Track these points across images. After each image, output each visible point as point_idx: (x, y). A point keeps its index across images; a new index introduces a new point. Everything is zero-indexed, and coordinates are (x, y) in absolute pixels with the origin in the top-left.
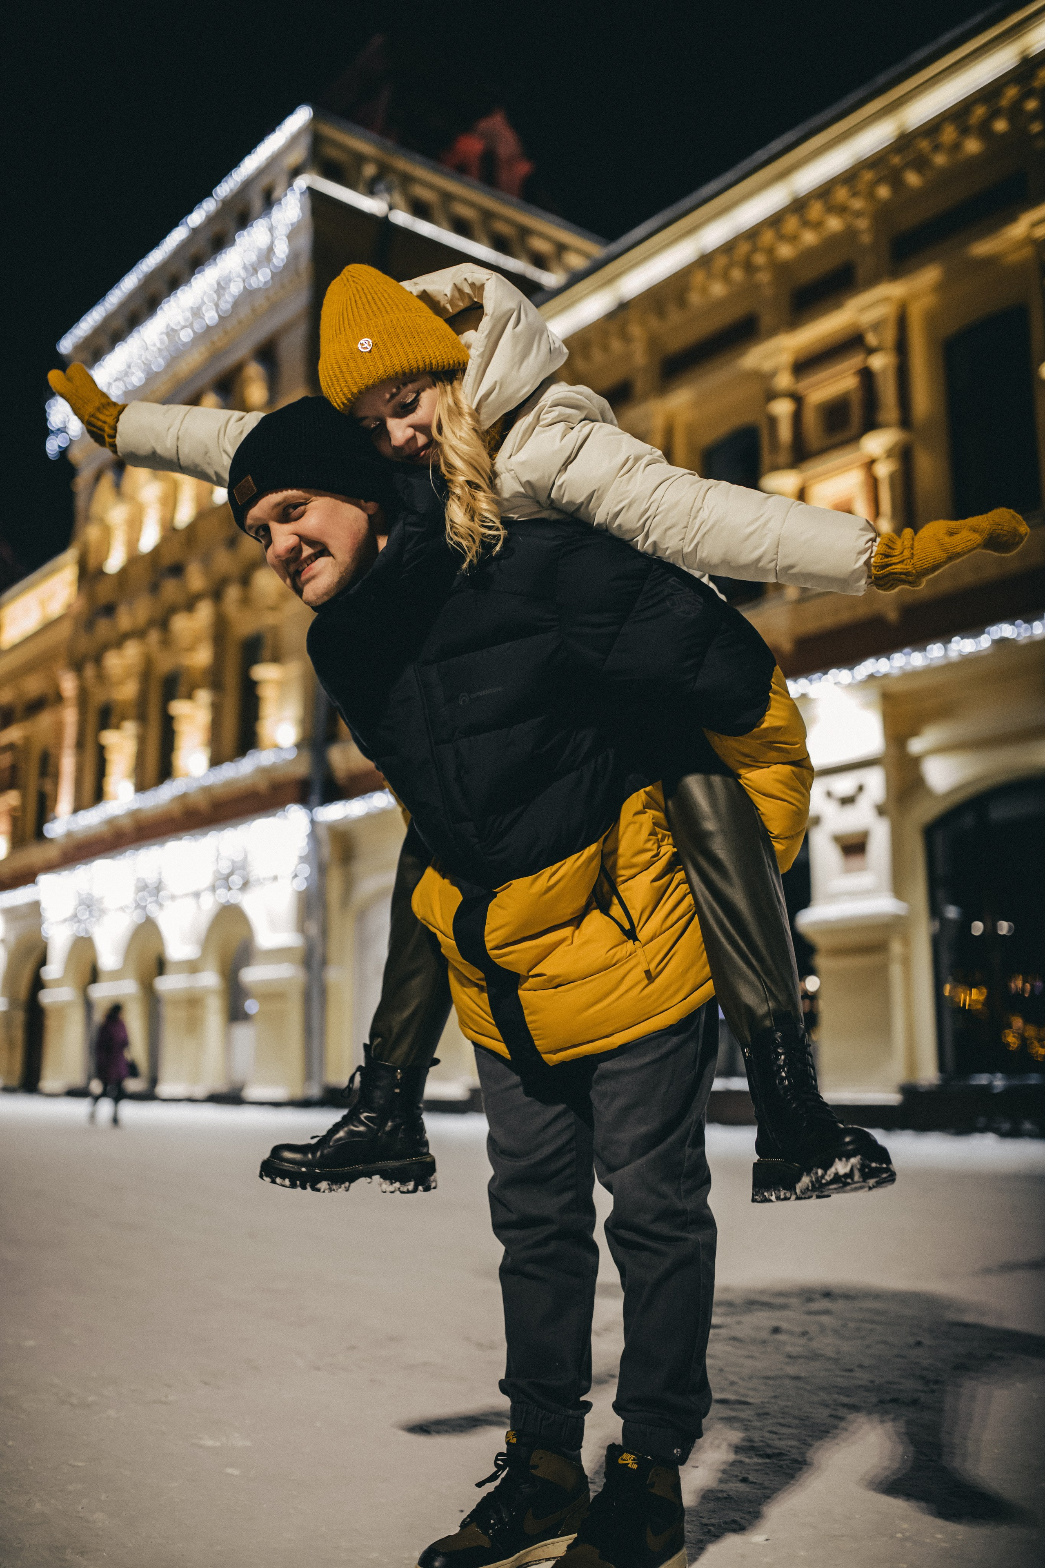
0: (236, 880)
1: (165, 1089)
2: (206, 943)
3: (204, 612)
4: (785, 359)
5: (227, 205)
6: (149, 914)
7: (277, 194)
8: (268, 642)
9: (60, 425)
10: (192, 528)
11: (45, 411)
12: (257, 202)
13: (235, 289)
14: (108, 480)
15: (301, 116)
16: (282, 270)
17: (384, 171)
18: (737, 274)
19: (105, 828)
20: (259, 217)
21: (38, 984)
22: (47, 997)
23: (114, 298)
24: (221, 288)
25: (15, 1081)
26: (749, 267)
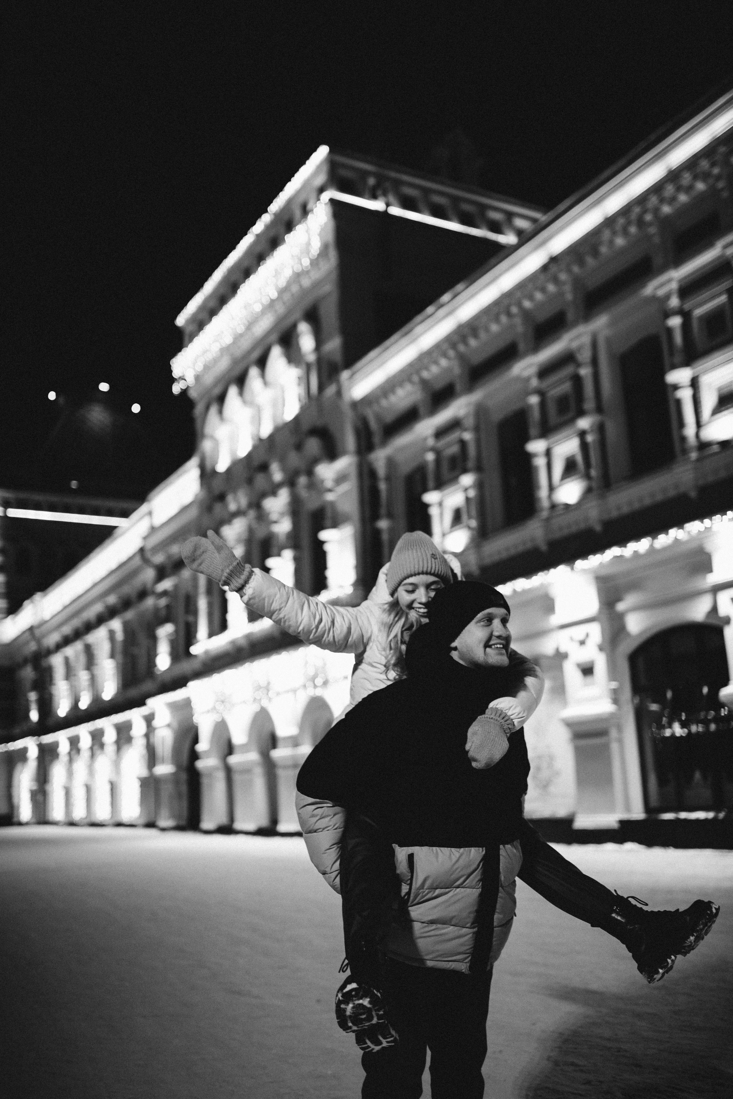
0: (319, 681)
1: (282, 827)
2: (302, 727)
3: (283, 497)
4: (674, 286)
5: (278, 216)
6: (263, 705)
7: (309, 207)
8: (329, 513)
9: (181, 375)
10: (271, 437)
11: (170, 366)
12: (298, 213)
13: (287, 273)
14: (213, 410)
15: (323, 151)
16: (317, 257)
17: (381, 180)
18: (633, 230)
19: (229, 647)
20: (299, 222)
21: (194, 756)
22: (200, 764)
23: (210, 286)
24: (277, 273)
25: (183, 823)
26: (641, 223)
